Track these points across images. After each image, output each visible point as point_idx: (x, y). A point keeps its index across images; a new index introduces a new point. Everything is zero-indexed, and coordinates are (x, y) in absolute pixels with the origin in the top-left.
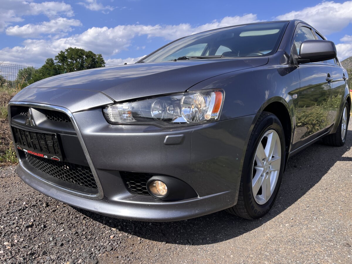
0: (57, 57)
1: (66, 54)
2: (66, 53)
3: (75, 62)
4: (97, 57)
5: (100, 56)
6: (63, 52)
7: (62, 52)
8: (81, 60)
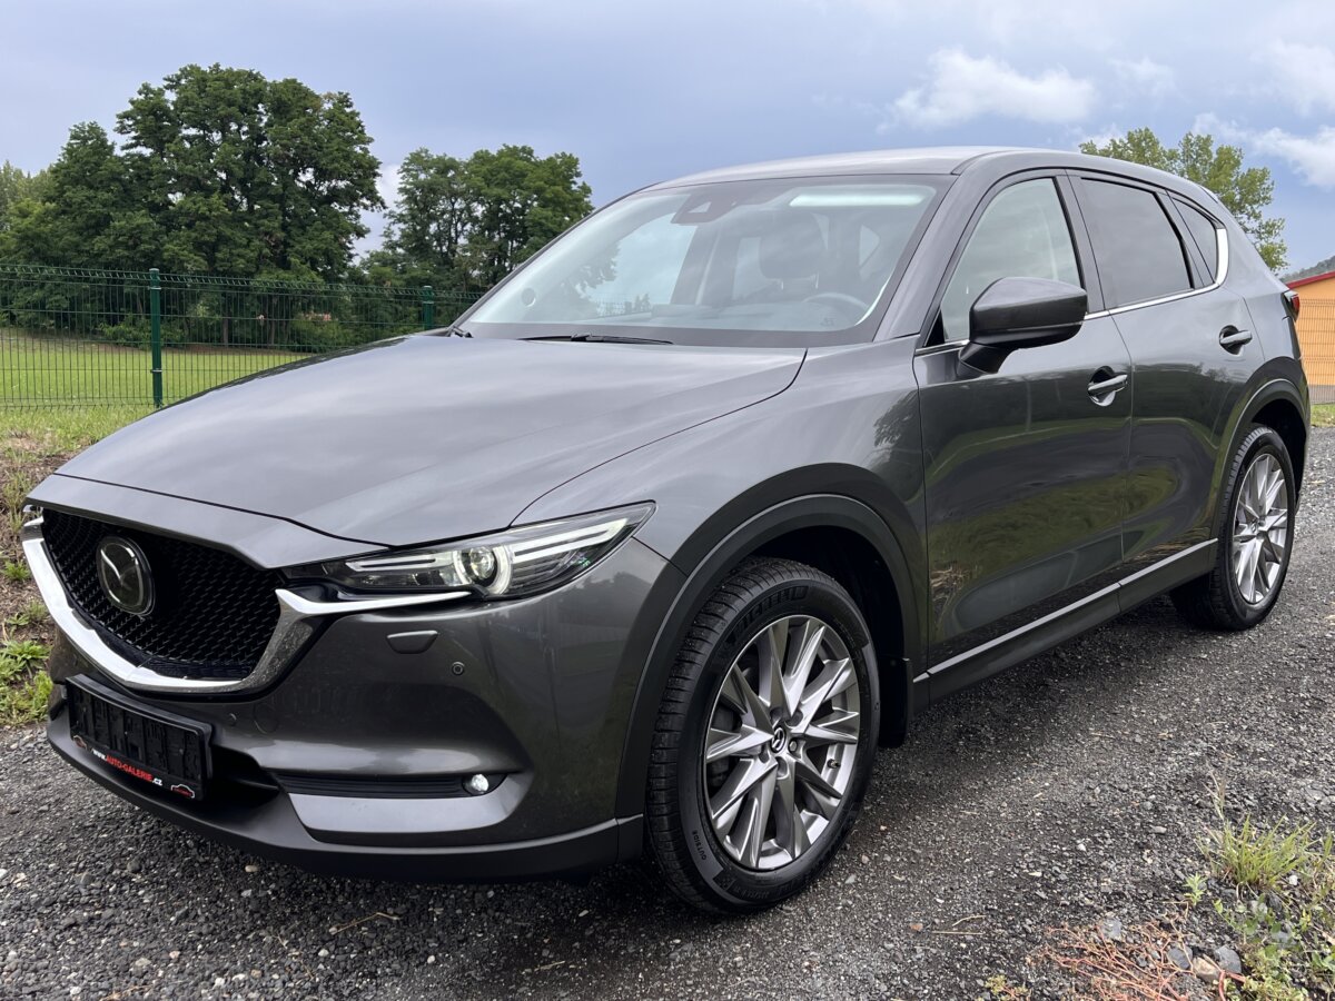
0: (126, 116)
1: (173, 103)
2: (171, 96)
3: (216, 137)
4: (327, 106)
5: (341, 101)
6: (152, 92)
7: (146, 89)
8: (245, 128)
